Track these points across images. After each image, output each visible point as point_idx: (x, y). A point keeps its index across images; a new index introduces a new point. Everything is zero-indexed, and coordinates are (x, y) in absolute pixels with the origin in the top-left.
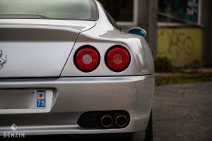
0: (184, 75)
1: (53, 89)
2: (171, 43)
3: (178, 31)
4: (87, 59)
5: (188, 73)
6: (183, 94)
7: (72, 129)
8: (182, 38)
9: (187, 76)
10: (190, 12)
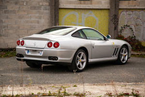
4: (50, 45)
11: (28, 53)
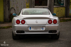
0: (61, 20)
1: (45, 27)
2: (57, 11)
3: (59, 8)
4: (50, 22)
5: (62, 19)
6: (61, 25)
7: (47, 33)
8: (60, 10)
9: (62, 20)
10: (62, 3)
11: (30, 29)
